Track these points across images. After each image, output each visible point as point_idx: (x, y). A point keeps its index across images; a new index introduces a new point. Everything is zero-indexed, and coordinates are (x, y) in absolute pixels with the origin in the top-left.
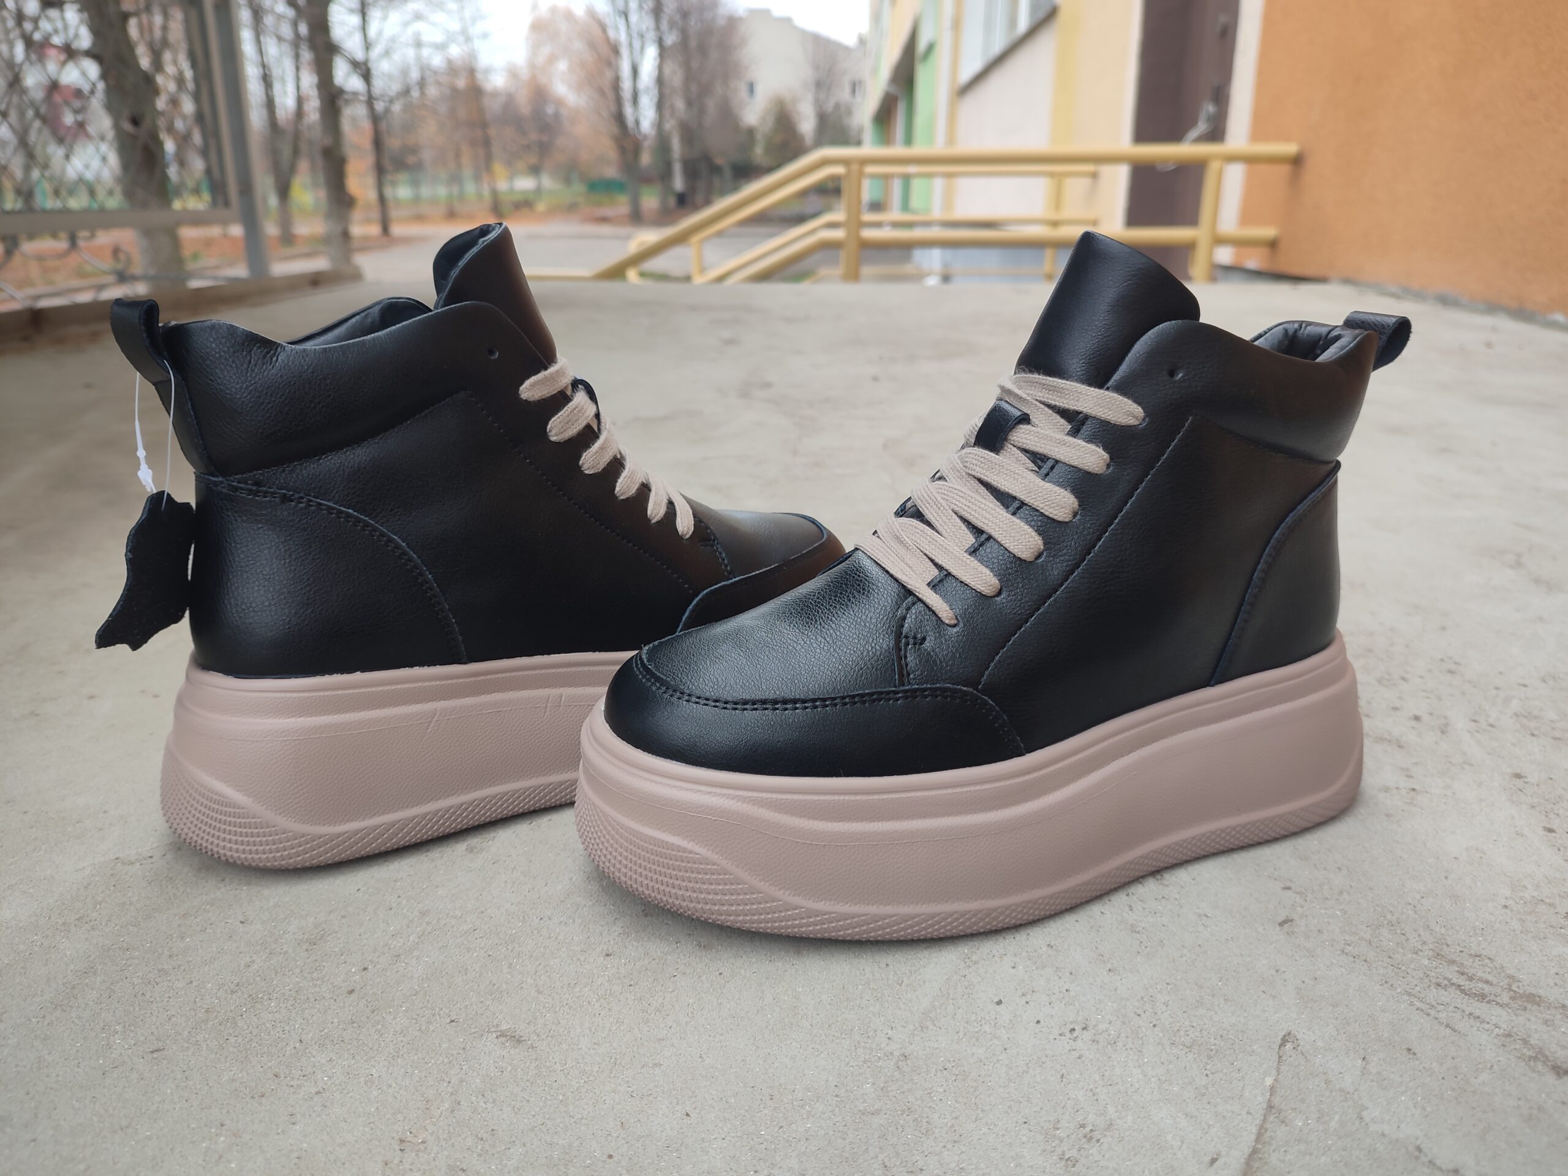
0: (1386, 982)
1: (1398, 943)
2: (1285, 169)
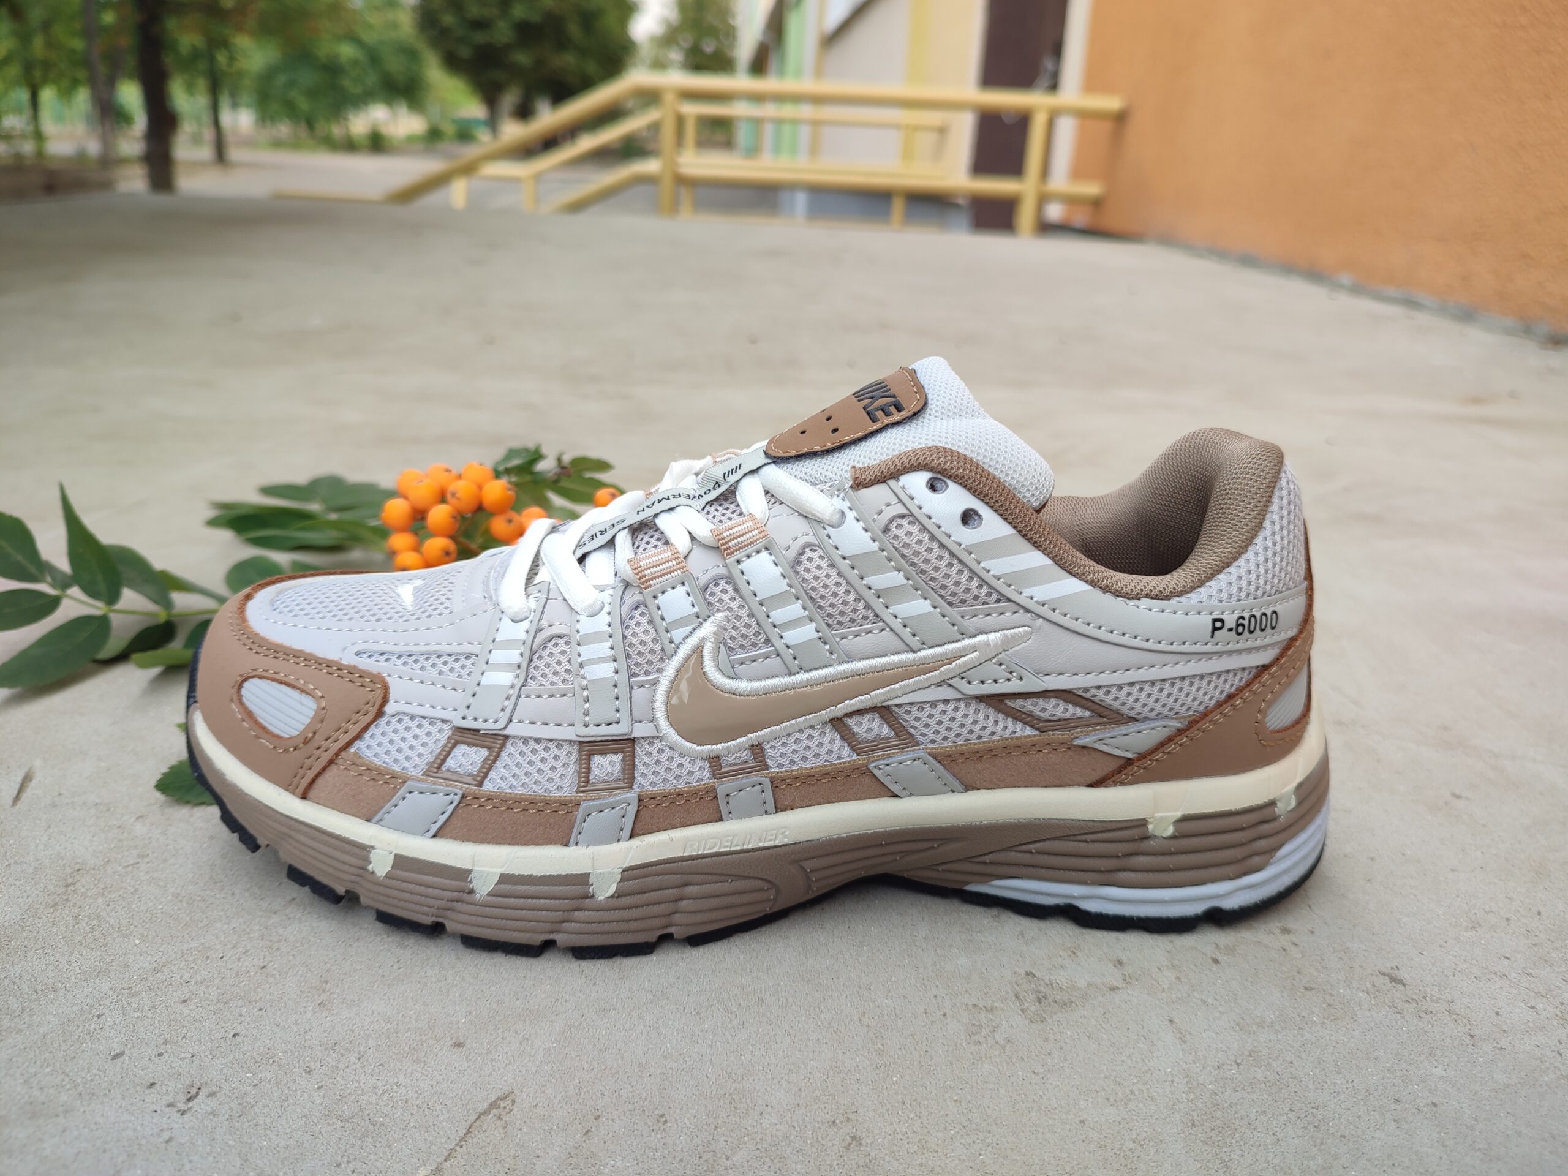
2: (1107, 126)
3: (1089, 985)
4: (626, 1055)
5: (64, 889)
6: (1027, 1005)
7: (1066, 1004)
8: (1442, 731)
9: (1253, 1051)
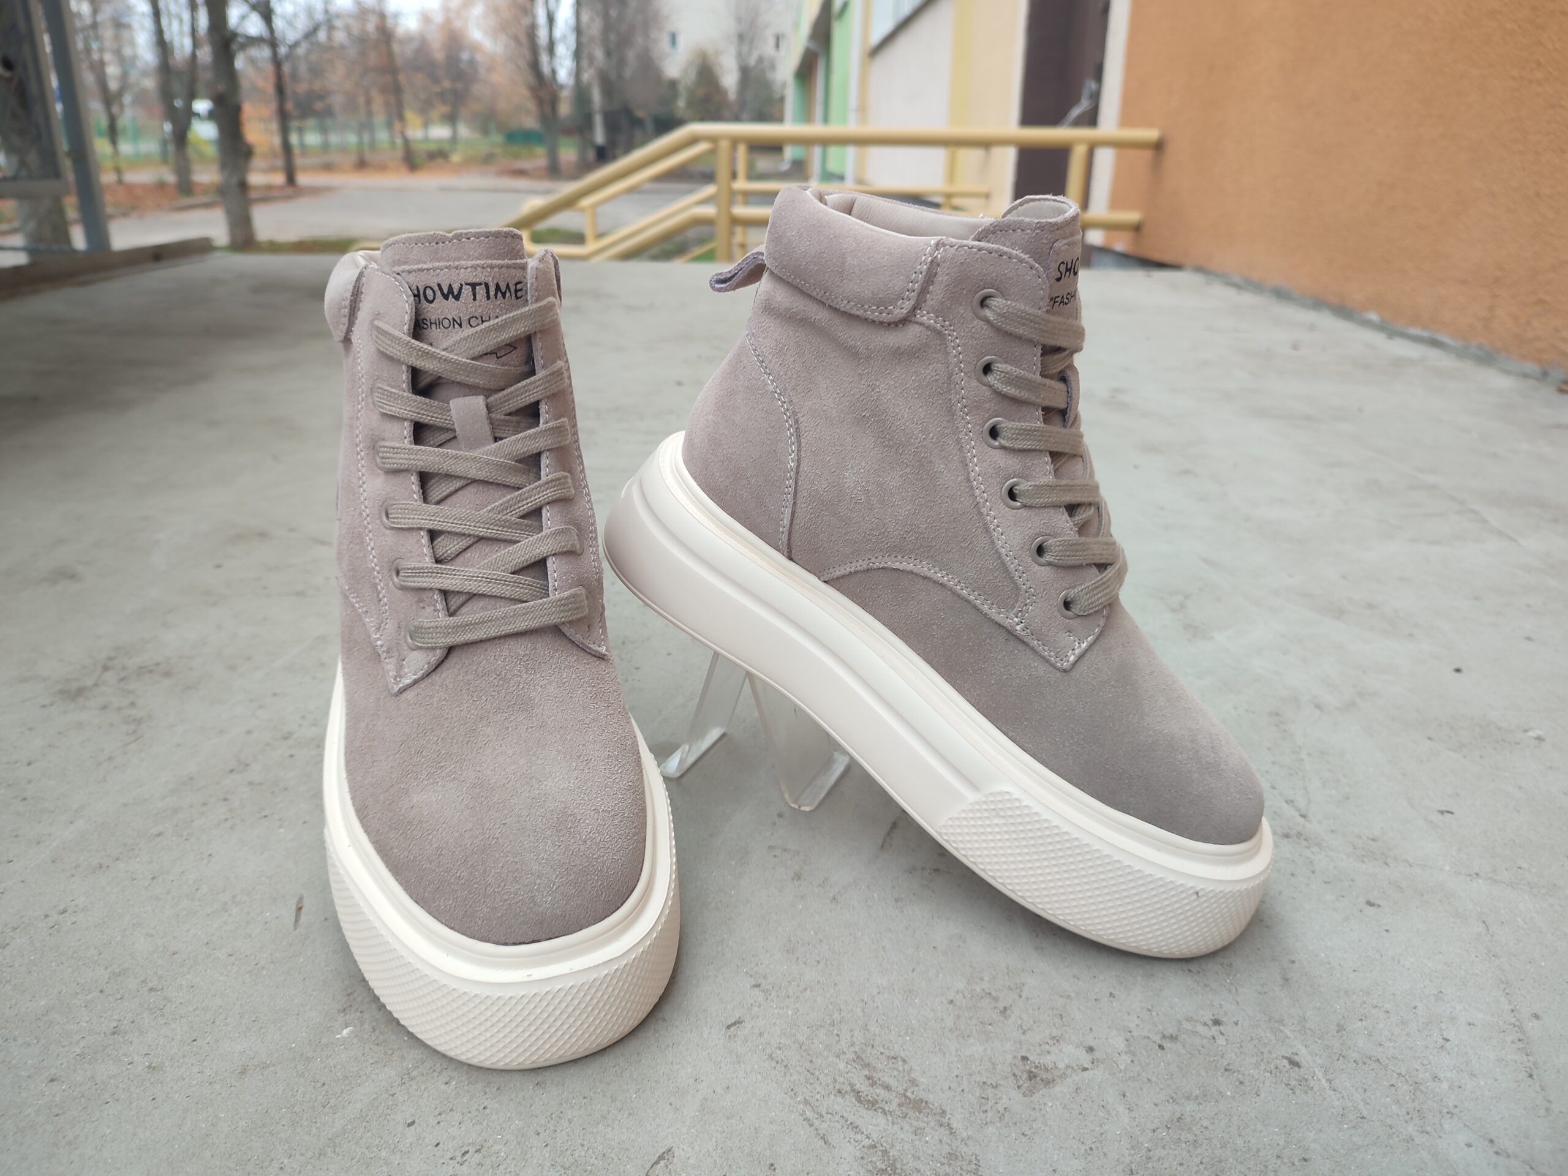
0: (792, 1090)
1: (827, 1046)
3: (1067, 1067)
4: (745, 1121)
5: (347, 997)
6: (1021, 1083)
7: (1049, 1083)
8: (1371, 842)
9: (1180, 1118)
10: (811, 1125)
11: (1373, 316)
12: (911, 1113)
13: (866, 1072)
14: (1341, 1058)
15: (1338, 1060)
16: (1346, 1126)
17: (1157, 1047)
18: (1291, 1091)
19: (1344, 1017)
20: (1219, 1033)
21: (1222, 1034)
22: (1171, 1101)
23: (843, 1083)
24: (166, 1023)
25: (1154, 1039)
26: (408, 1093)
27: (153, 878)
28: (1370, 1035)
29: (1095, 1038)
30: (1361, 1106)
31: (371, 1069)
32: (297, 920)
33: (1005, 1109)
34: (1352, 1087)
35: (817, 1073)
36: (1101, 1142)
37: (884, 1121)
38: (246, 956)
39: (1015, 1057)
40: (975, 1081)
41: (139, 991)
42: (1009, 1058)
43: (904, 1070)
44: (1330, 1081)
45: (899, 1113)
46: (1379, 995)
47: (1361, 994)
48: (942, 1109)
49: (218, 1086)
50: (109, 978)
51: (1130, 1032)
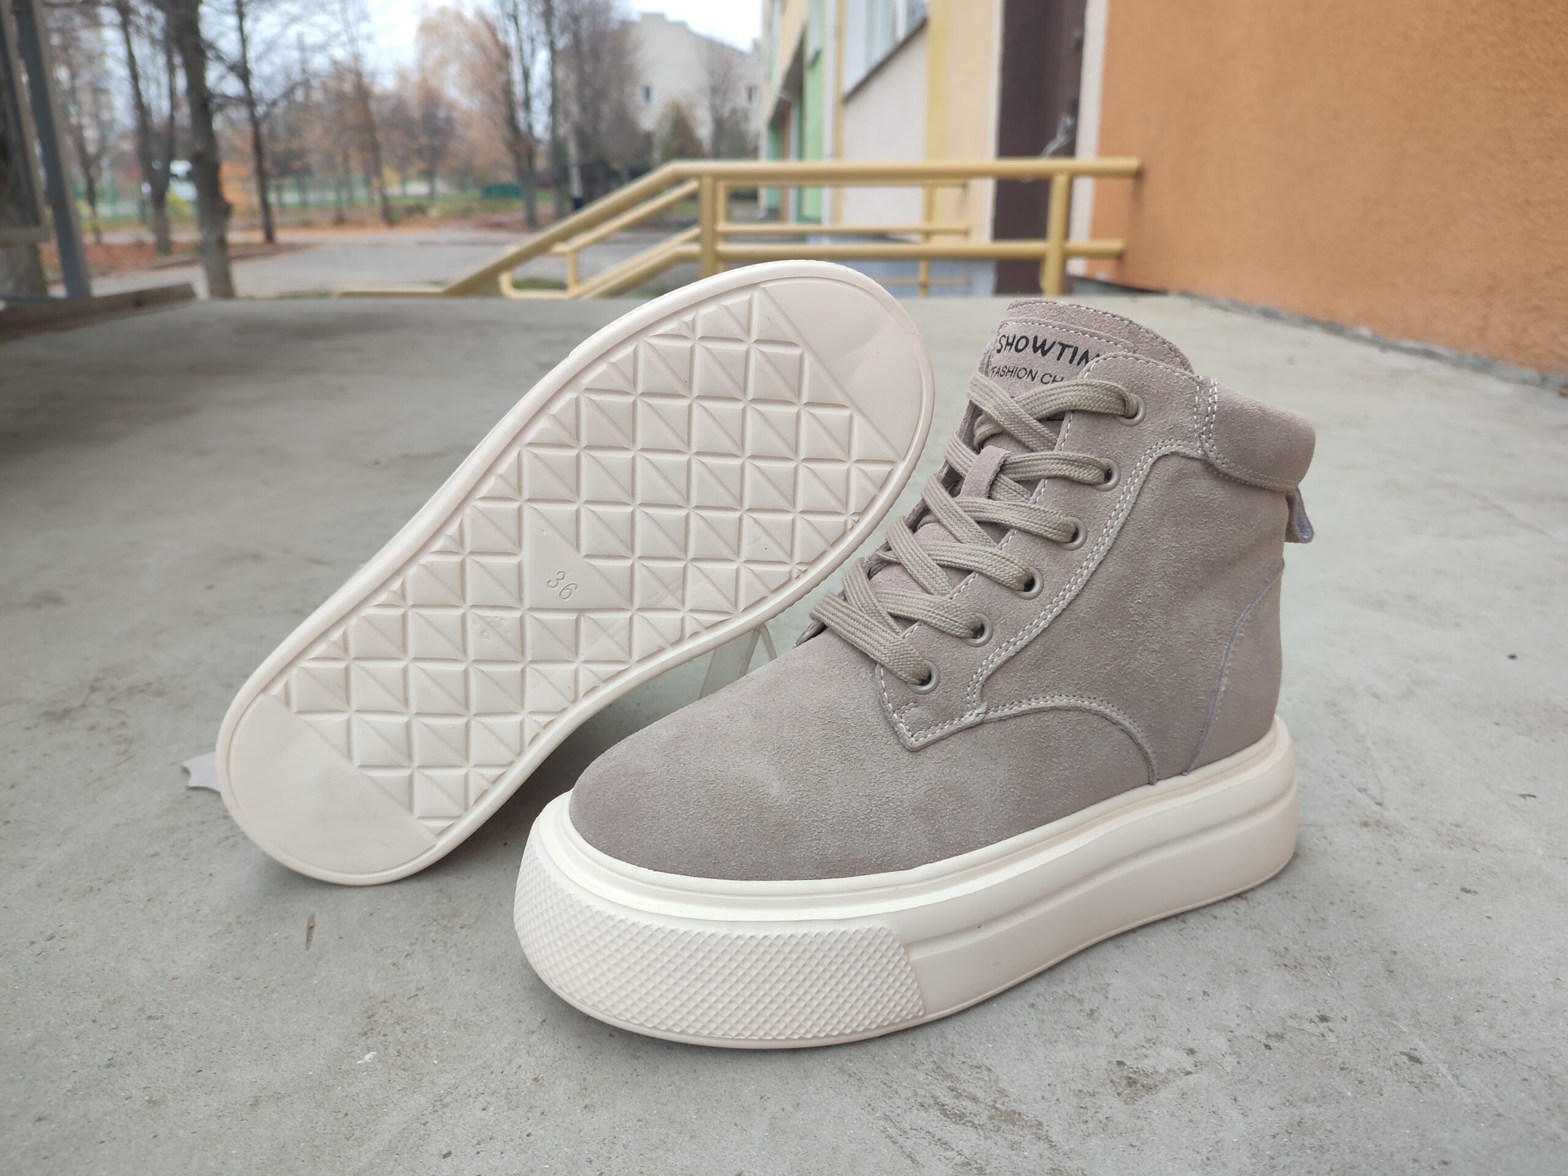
0: (869, 1105)
3: (1169, 1071)
5: (368, 1020)
6: (1121, 1089)
7: (1151, 1089)
8: (1454, 828)
9: (1300, 1122)
10: (895, 1143)
11: (1365, 331)
12: (1004, 1126)
13: (950, 1084)
14: (1464, 1052)
15: (1462, 1054)
16: (1482, 1125)
17: (1263, 1047)
18: (1416, 1089)
19: (1459, 1009)
20: (1328, 1030)
21: (1331, 1030)
22: (1288, 1104)
23: (925, 1096)
24: (167, 1053)
25: (1258, 1038)
26: (442, 1121)
27: (149, 900)
28: (1491, 1027)
29: (1195, 1040)
30: (1495, 1102)
31: (399, 1096)
32: (309, 940)
33: (1107, 1118)
34: (1482, 1082)
35: (895, 1086)
36: (1218, 1151)
37: (975, 1136)
38: (255, 979)
39: (1110, 1062)
40: (1070, 1090)
41: (136, 1019)
42: (1104, 1063)
43: (990, 1081)
44: (1456, 1077)
45: (991, 1127)
46: (1494, 984)
47: (1473, 984)
48: (1037, 1120)
49: (227, 1120)
50: (103, 1006)
51: (1232, 1032)
